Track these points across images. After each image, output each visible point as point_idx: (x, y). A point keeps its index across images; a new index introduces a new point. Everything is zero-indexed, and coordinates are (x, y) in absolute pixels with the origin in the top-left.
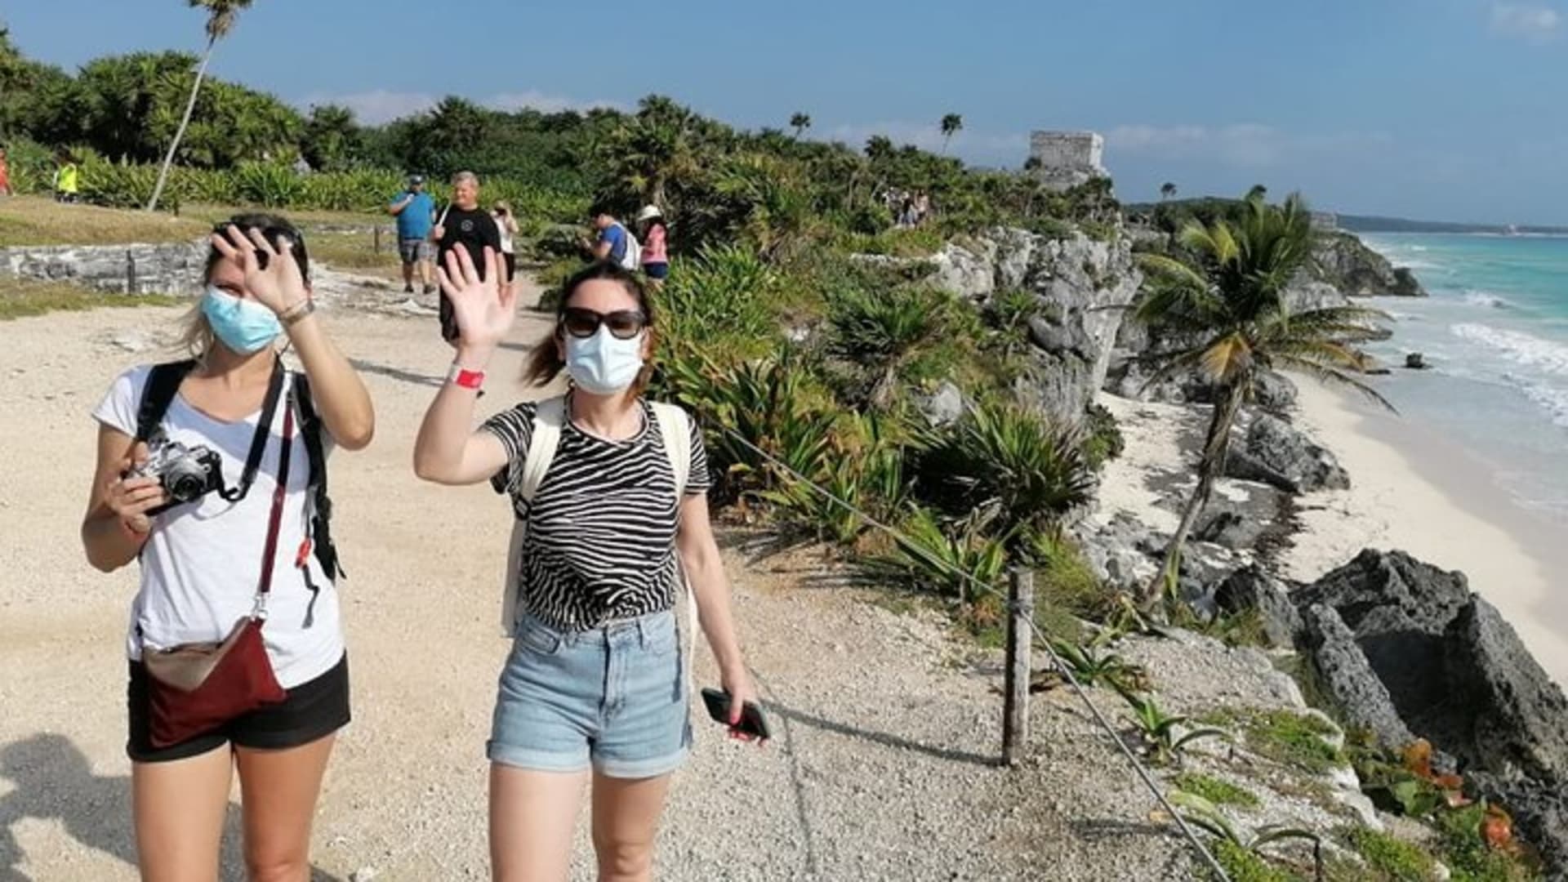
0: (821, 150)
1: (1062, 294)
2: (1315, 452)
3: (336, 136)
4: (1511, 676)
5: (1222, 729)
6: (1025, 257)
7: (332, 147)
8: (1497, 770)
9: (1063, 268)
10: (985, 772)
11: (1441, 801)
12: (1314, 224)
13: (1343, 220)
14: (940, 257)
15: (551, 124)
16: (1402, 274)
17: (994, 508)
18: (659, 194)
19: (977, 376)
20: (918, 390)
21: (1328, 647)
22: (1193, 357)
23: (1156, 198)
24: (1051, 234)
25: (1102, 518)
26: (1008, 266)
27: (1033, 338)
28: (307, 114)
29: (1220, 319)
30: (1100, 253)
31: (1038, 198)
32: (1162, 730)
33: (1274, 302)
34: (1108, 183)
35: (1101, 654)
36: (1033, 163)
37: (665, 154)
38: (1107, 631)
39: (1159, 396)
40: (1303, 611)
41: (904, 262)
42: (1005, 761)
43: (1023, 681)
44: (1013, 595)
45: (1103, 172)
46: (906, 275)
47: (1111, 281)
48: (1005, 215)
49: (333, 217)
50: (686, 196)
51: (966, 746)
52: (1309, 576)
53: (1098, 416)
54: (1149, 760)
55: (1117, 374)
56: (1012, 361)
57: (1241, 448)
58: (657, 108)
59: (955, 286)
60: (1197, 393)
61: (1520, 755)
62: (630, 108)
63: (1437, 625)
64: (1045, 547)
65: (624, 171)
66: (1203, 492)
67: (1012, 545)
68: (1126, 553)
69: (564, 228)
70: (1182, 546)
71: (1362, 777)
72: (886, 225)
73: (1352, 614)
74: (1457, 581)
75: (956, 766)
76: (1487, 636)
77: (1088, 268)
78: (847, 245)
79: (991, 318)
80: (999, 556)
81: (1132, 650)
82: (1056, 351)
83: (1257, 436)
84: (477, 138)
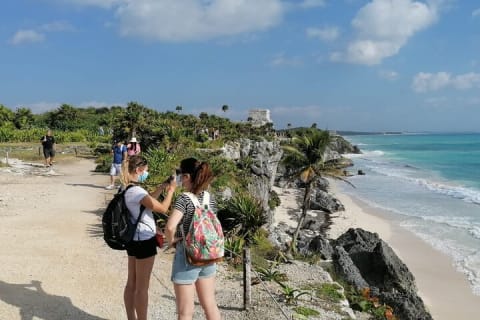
0: (186, 117)
1: (260, 158)
2: (335, 200)
3: (26, 117)
4: (392, 263)
5: (309, 292)
6: (249, 147)
7: (24, 121)
8: (390, 291)
9: (260, 150)
10: (238, 313)
11: (373, 306)
12: (330, 134)
13: (338, 132)
14: (224, 148)
15: (98, 112)
16: (355, 147)
17: (240, 227)
18: (134, 133)
19: (236, 184)
20: (218, 190)
21: (341, 258)
22: (298, 175)
23: (286, 128)
24: (256, 140)
25: (276, 225)
26: (244, 150)
27: (252, 171)
28: (14, 111)
29: (305, 163)
30: (270, 145)
31: (252, 130)
32: (291, 294)
33: (320, 158)
34: (272, 124)
35: (273, 271)
36: (250, 119)
37: (135, 120)
38: (275, 263)
39: (290, 186)
40: (334, 248)
41: (212, 150)
42: (244, 309)
43: (249, 282)
44: (244, 257)
45: (270, 121)
46: (213, 154)
47: (274, 153)
48: (242, 135)
49: (25, 144)
50: (143, 133)
51: (233, 305)
52: (335, 237)
53: (273, 194)
54: (288, 304)
55: (277, 181)
56: (246, 178)
57: (314, 200)
58: (133, 106)
59: (228, 157)
60: (301, 185)
61: (397, 286)
62: (124, 106)
63: (371, 249)
64: (256, 238)
65: (123, 126)
66: (304, 215)
67: (246, 239)
68: (283, 234)
69: (103, 144)
70: (299, 231)
71: (350, 301)
72: (206, 139)
73: (347, 248)
74: (376, 236)
75: (230, 312)
76: (385, 251)
77: (267, 149)
78: (195, 146)
79: (240, 166)
80: (242, 242)
81: (282, 269)
82: (259, 175)
83: (319, 197)
84: (74, 117)
